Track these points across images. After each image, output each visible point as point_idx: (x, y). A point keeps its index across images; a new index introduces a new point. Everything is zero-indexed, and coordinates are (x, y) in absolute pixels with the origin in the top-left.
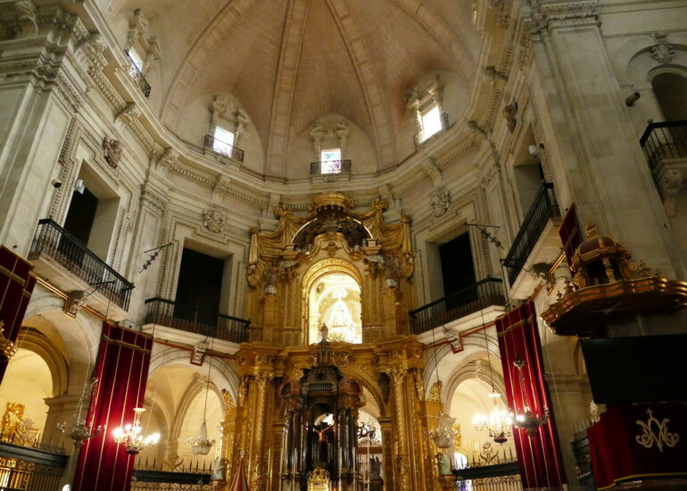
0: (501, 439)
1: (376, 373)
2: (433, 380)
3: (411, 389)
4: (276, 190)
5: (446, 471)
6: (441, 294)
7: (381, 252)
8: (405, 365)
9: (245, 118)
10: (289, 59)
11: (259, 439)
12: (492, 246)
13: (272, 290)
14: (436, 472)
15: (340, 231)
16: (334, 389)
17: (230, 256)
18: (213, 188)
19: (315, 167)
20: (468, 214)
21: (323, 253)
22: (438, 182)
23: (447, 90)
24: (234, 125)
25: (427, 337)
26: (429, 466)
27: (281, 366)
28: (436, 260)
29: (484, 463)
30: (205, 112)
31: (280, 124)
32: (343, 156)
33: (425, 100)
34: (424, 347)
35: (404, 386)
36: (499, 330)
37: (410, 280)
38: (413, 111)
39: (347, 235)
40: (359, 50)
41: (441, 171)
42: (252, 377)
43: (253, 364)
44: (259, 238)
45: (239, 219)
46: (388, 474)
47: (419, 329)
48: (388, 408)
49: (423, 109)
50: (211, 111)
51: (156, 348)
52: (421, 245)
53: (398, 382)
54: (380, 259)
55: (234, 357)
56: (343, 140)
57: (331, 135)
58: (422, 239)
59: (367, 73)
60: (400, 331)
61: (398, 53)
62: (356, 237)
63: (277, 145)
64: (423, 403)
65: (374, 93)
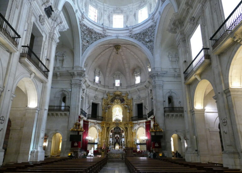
0: (144, 141)
1: (125, 127)
2: (135, 129)
3: (131, 130)
4: (107, 90)
5: (136, 144)
6: (137, 115)
7: (127, 105)
8: (130, 126)
9: (101, 74)
10: (111, 61)
11: (105, 137)
12: (146, 110)
13: (107, 111)
14: (134, 144)
15: (119, 99)
16: (120, 131)
17: (99, 104)
18: (96, 91)
19: (114, 84)
20: (143, 101)
21: (116, 103)
22: (138, 93)
23: (141, 74)
24: (99, 76)
25: (134, 122)
26: (133, 142)
27: (108, 125)
28: (137, 107)
29: (141, 143)
30: (94, 73)
31: (107, 74)
32: (120, 82)
33: (137, 74)
34: (133, 123)
35: (130, 129)
36: (146, 123)
37: (132, 110)
38: (135, 76)
39: (121, 100)
40: (125, 61)
41: (139, 91)
42: (103, 127)
43: (103, 124)
44: (104, 100)
45: (100, 96)
46: (126, 143)
47: (133, 120)
48: (127, 133)
49: (137, 76)
50: (95, 73)
51: (89, 123)
52: (134, 104)
53: (129, 129)
54: (126, 106)
55: (100, 123)
56: (120, 79)
57: (118, 77)
58: (135, 103)
59: (126, 66)
60: (129, 121)
61: (133, 63)
62: (122, 101)
63: (107, 79)
64: (133, 133)
65: (127, 70)
